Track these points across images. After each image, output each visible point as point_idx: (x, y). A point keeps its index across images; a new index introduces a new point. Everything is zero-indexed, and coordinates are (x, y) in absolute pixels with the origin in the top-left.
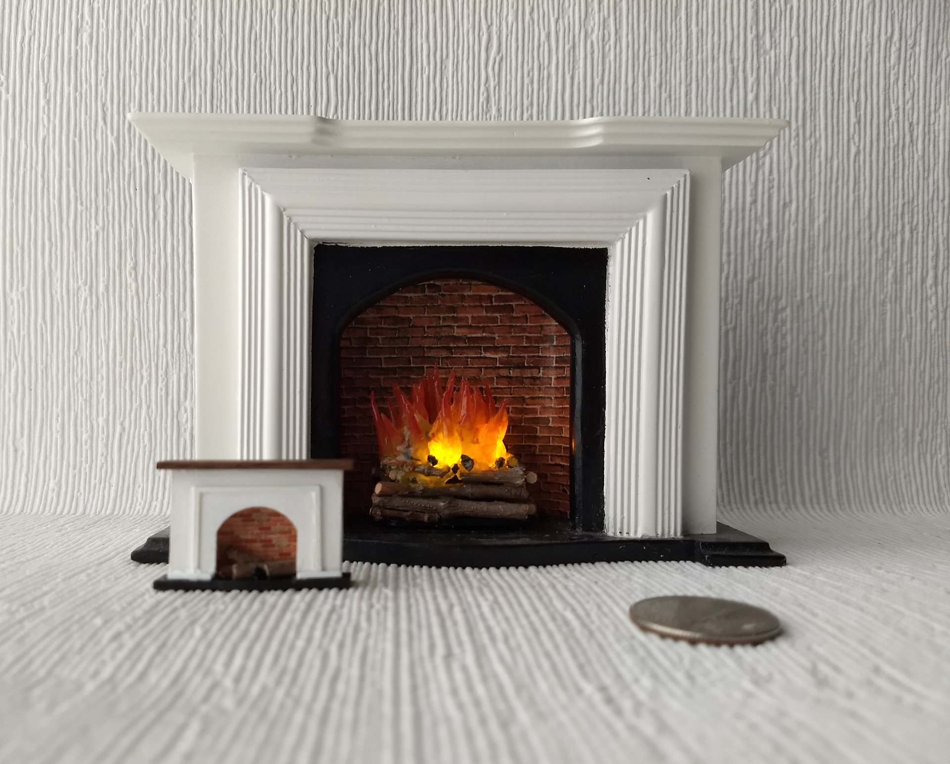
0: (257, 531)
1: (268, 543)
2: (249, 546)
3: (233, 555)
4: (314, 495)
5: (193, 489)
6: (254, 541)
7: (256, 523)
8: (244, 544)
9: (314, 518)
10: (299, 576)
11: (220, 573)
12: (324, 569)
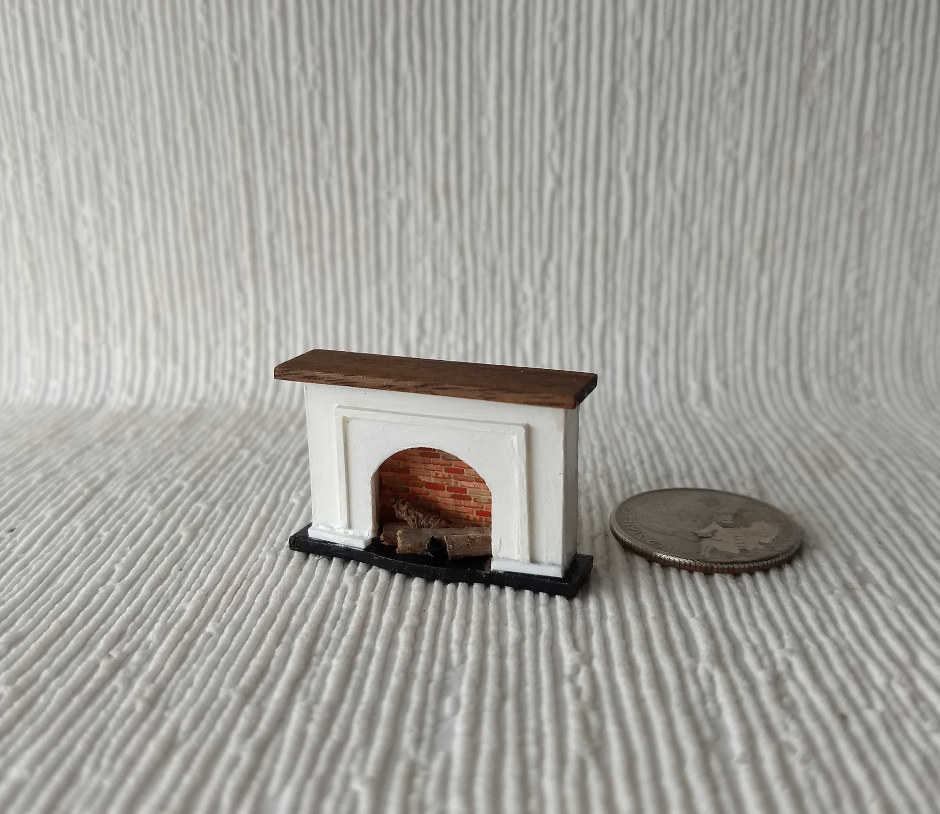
9: (517, 478)
10: (495, 566)
12: (532, 562)
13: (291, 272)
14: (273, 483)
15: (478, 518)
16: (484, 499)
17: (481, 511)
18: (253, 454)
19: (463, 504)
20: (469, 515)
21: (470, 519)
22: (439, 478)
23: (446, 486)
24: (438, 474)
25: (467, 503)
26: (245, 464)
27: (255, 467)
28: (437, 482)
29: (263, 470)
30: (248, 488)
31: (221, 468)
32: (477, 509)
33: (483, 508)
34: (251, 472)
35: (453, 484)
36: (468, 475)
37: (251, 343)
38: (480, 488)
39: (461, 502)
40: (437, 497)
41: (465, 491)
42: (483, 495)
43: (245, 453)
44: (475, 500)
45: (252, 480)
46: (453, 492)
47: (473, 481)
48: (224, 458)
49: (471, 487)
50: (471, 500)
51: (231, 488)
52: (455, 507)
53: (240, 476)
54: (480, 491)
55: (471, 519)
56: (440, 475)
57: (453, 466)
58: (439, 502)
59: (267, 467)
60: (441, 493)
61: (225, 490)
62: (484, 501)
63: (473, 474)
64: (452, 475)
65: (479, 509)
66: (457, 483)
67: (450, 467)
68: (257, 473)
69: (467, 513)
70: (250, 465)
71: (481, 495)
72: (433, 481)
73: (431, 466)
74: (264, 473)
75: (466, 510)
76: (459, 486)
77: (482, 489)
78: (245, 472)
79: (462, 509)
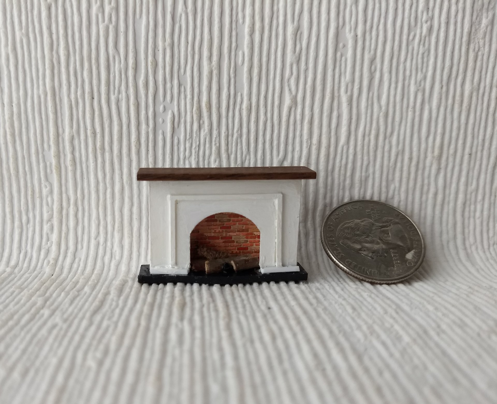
0: (219, 230)
1: (228, 240)
2: (212, 241)
3: (203, 252)
4: (277, 202)
5: (169, 196)
6: (218, 238)
7: (218, 223)
8: (207, 240)
9: (276, 223)
10: (262, 271)
11: (193, 268)
12: (283, 265)
13: (87, 167)
14: (70, 342)
15: (238, 251)
16: (242, 241)
17: (240, 247)
18: (53, 313)
19: (230, 245)
20: (233, 251)
21: (233, 253)
22: (216, 233)
23: (220, 237)
24: (216, 231)
25: (232, 244)
26: (45, 323)
27: (54, 326)
28: (215, 235)
29: (61, 329)
30: (46, 348)
31: (22, 328)
32: (238, 247)
33: (241, 246)
34: (50, 331)
35: (224, 235)
36: (233, 229)
37: (55, 222)
38: (240, 235)
39: (229, 244)
40: (214, 244)
41: (231, 238)
42: (242, 239)
43: (46, 312)
44: (237, 242)
45: (51, 340)
46: (224, 239)
47: (236, 232)
48: (27, 317)
49: (235, 235)
50: (235, 242)
51: (30, 349)
52: (225, 248)
53: (39, 336)
54: (240, 237)
55: (235, 253)
56: (217, 231)
57: (225, 225)
58: (216, 246)
59: (65, 326)
60: (217, 241)
61: (24, 351)
62: (242, 242)
63: (236, 228)
64: (224, 230)
65: (239, 247)
66: (227, 234)
67: (223, 226)
68: (55, 332)
69: (232, 250)
70: (49, 324)
71: (241, 239)
72: (213, 235)
73: (213, 227)
74: (62, 333)
75: (231, 248)
76: (228, 236)
77: (241, 236)
78: (44, 331)
79: (230, 248)
